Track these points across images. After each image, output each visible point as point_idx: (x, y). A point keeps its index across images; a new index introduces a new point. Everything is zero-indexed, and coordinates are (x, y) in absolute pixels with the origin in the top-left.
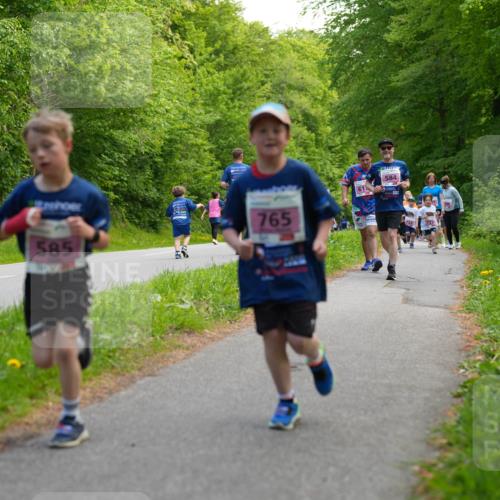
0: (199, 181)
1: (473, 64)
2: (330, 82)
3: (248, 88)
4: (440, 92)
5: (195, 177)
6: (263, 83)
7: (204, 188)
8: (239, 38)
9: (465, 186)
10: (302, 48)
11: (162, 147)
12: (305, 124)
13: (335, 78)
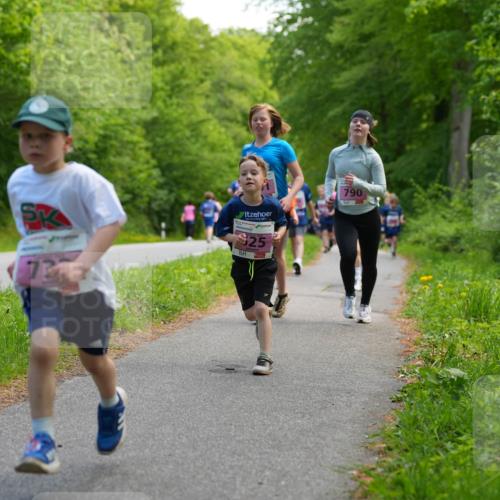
0: (134, 179)
1: (416, 69)
2: (270, 82)
3: (188, 86)
4: (382, 96)
5: (130, 175)
6: (202, 81)
7: (139, 187)
8: (178, 34)
9: (405, 193)
10: (243, 47)
11: (96, 144)
12: (244, 124)
13: (276, 78)
